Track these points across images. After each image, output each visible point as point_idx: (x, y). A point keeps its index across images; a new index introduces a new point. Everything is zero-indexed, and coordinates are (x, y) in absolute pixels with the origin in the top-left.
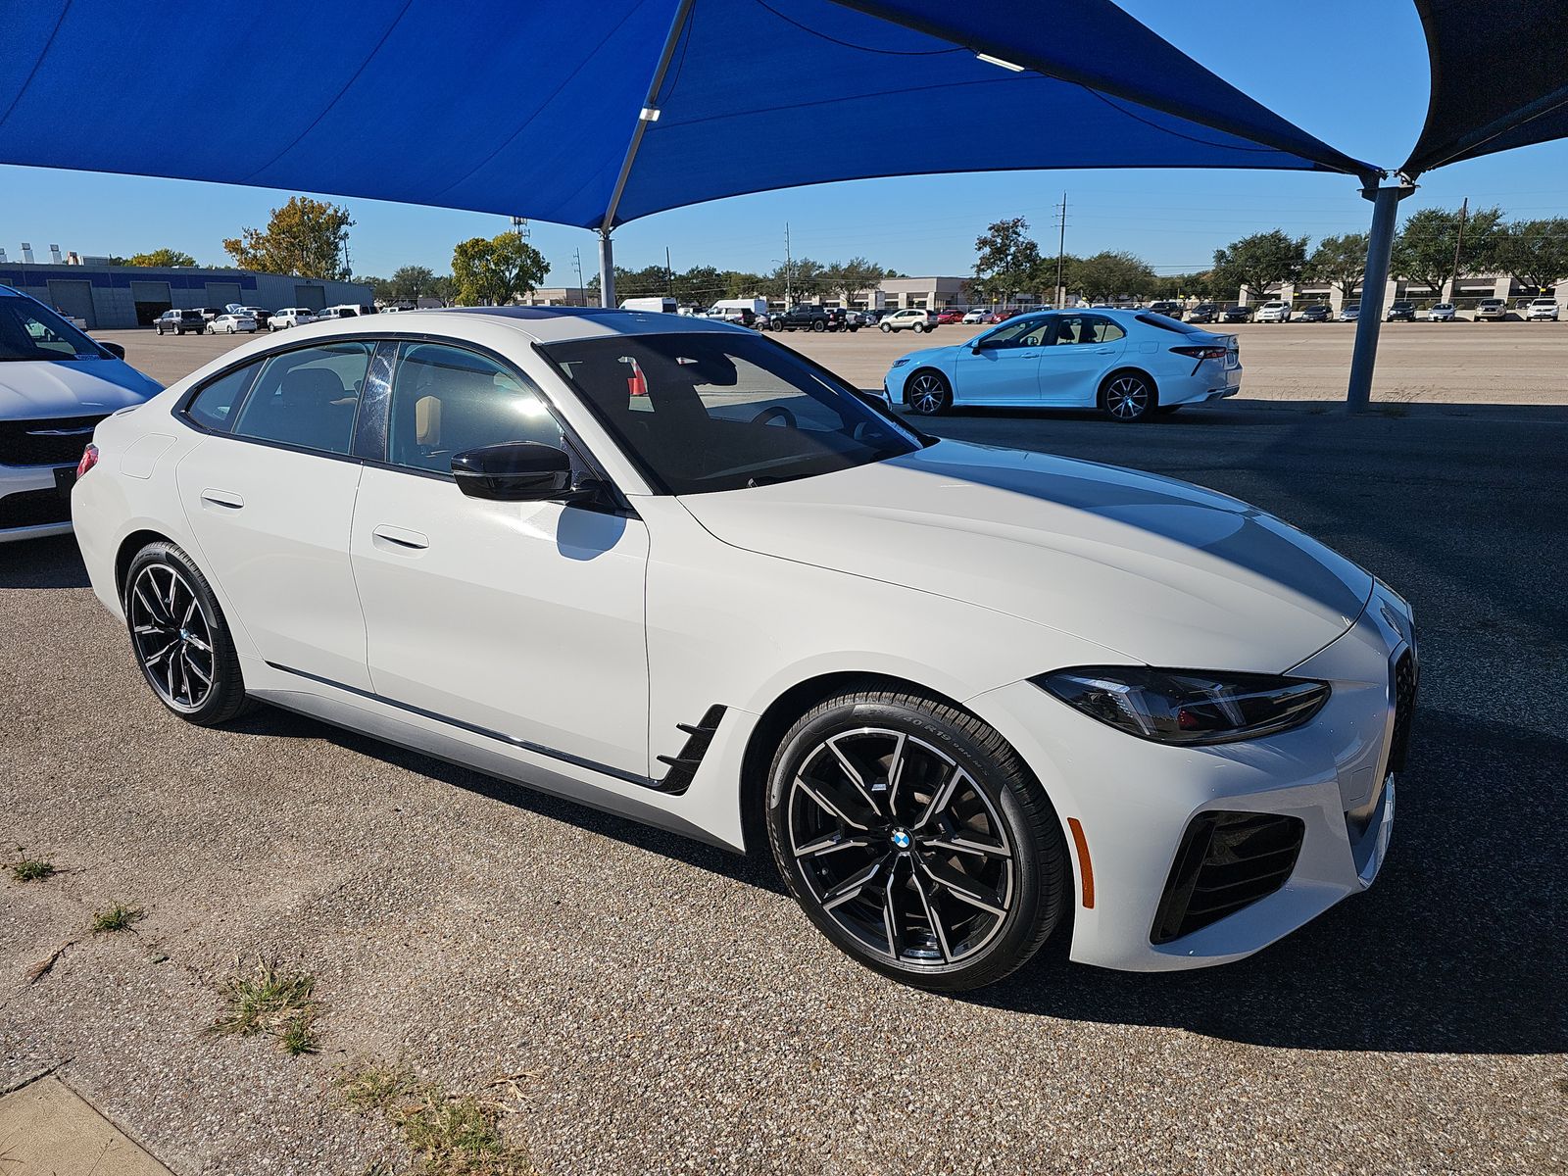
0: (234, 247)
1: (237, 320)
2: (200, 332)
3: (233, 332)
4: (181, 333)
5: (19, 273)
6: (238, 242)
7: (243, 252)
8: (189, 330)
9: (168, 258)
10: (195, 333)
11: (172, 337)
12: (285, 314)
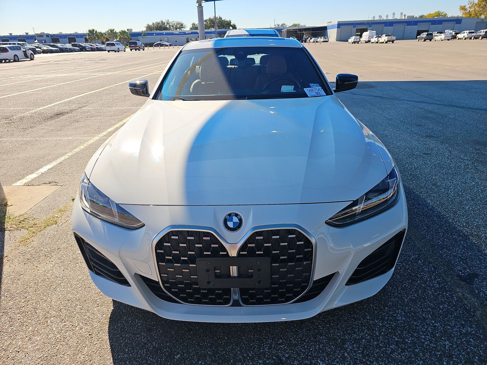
0: (463, 8)
1: (445, 36)
2: (430, 40)
3: (442, 40)
4: (425, 41)
5: (387, 22)
6: (465, 6)
7: (466, 10)
8: (427, 40)
9: (438, 14)
10: (429, 40)
11: (421, 42)
12: (464, 33)
